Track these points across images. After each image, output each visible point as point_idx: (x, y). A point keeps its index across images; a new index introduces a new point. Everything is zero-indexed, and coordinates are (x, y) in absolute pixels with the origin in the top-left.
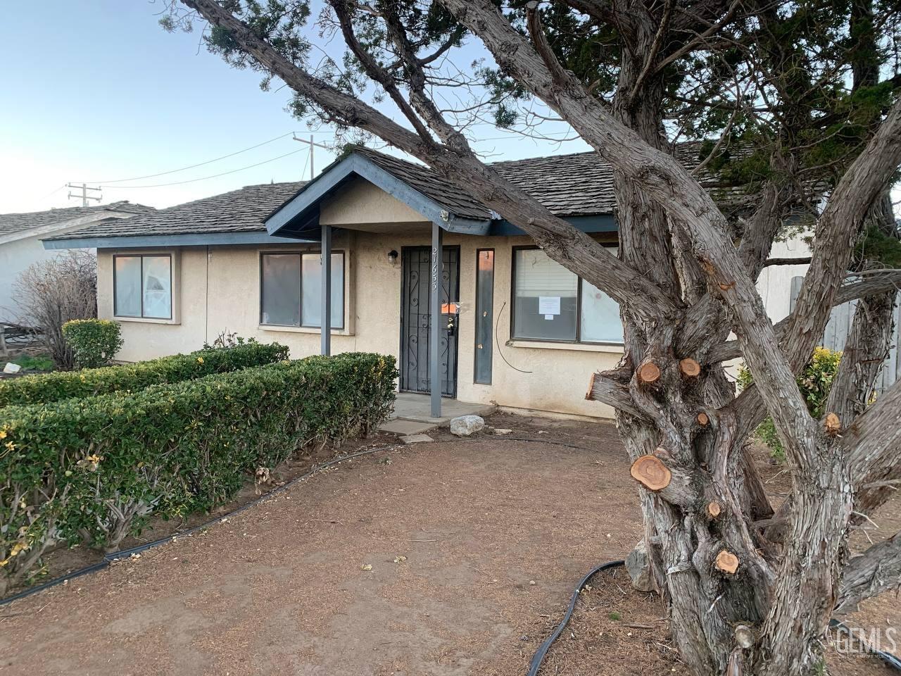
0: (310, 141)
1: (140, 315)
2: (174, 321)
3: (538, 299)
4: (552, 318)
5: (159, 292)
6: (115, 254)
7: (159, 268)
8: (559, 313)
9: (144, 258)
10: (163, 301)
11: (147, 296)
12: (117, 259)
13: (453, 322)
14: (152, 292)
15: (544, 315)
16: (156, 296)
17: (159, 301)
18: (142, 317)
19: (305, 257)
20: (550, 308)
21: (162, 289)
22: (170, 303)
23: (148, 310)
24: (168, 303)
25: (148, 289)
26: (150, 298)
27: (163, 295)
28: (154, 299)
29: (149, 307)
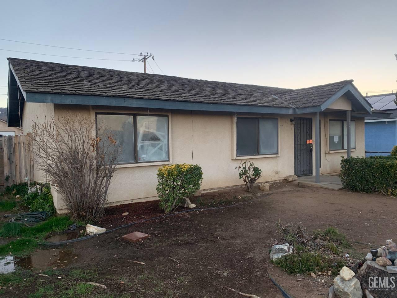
2: (171, 162)
3: (334, 137)
4: (337, 143)
5: (156, 142)
9: (139, 118)
10: (161, 149)
11: (142, 147)
13: (311, 147)
14: (147, 143)
16: (154, 146)
17: (156, 149)
18: (136, 162)
19: (260, 120)
20: (336, 140)
21: (159, 140)
22: (167, 150)
23: (144, 156)
24: (165, 150)
25: (143, 140)
26: (145, 148)
27: (159, 144)
28: (150, 148)
29: (144, 154)
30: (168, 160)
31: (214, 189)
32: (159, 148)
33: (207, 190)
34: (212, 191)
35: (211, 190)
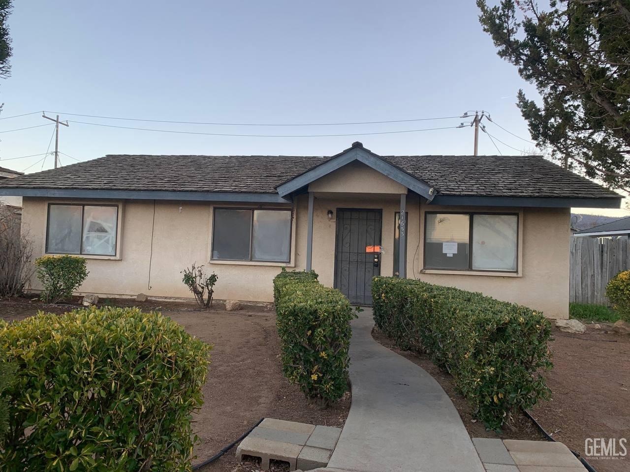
0: (56, 119)
1: (79, 253)
2: (118, 257)
3: (442, 244)
4: (452, 256)
5: (103, 234)
6: (49, 202)
7: (104, 216)
8: (456, 253)
9: (86, 208)
10: (107, 242)
11: (87, 237)
12: (52, 206)
13: (377, 258)
14: (93, 234)
15: (446, 254)
16: (100, 238)
17: (102, 241)
18: (81, 254)
19: (256, 212)
20: (450, 250)
21: (106, 232)
22: (114, 243)
23: (89, 248)
24: (112, 243)
25: (89, 231)
26: (91, 239)
27: (106, 236)
28: (96, 240)
29: (89, 246)
30: (114, 254)
31: (181, 299)
32: (105, 241)
33: (170, 298)
34: (176, 301)
35: (176, 299)
